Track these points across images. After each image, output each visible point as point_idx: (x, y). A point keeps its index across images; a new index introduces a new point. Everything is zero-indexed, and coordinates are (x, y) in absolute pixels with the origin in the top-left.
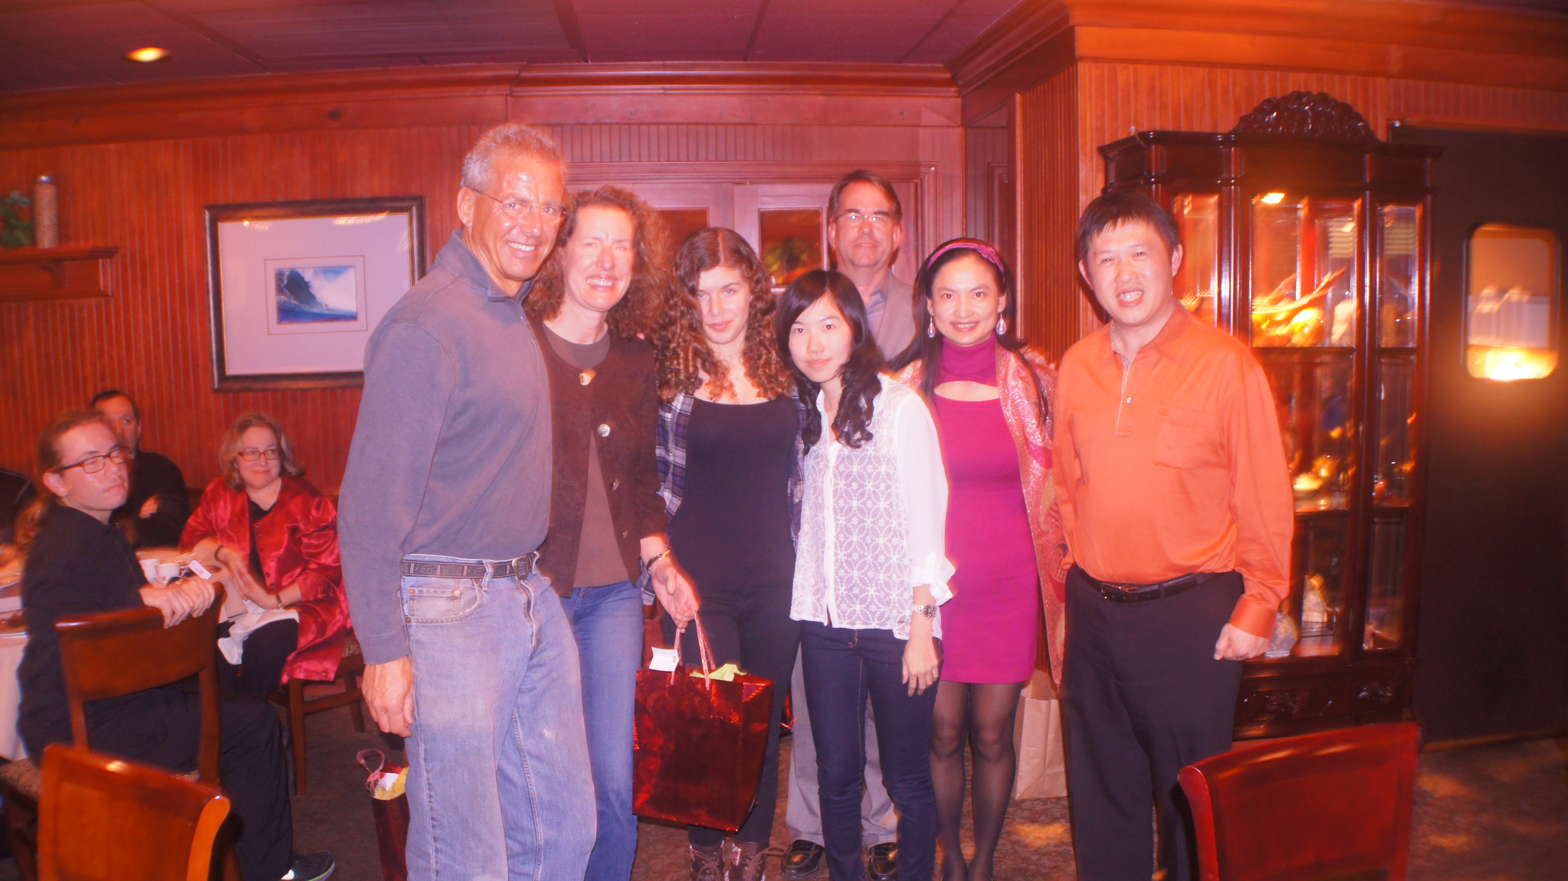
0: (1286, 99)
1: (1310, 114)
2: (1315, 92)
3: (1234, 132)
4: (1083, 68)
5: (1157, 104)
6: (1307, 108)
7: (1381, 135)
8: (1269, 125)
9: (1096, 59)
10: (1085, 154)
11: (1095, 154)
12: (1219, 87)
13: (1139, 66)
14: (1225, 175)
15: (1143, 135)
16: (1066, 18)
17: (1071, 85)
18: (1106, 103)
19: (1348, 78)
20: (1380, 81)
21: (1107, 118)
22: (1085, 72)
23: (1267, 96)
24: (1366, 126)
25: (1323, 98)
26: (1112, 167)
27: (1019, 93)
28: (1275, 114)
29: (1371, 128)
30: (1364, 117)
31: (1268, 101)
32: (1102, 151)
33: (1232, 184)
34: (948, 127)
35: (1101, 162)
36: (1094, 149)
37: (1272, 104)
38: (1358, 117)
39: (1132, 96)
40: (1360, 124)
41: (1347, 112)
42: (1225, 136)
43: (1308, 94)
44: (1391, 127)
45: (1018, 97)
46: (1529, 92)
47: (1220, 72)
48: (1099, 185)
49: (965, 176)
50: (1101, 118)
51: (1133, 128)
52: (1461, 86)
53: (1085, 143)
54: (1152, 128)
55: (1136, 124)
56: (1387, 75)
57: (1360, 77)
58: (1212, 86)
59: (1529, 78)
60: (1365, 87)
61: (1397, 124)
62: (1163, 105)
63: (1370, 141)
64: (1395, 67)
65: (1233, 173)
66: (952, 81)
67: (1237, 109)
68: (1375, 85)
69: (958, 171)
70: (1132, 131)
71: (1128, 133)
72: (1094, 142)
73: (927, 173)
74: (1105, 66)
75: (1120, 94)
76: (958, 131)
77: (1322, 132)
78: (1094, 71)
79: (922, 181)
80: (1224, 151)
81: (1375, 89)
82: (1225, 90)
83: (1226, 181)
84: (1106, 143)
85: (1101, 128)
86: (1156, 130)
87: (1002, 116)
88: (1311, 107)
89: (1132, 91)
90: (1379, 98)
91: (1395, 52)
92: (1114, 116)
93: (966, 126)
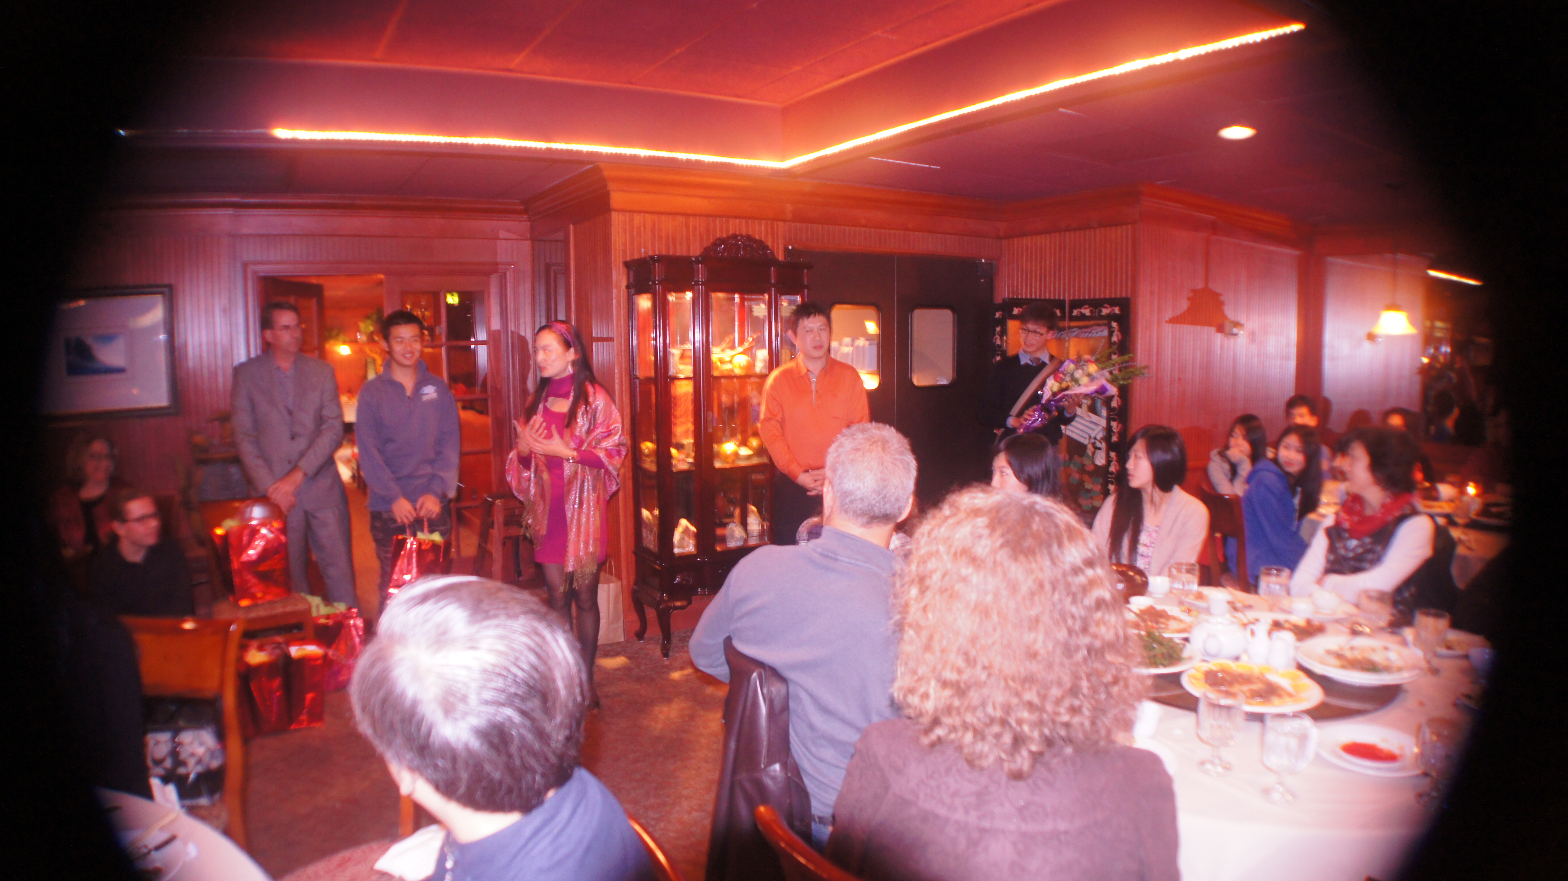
0: (728, 238)
1: (742, 246)
2: (744, 234)
3: (701, 255)
4: (614, 215)
5: (656, 236)
6: (740, 243)
7: (781, 257)
8: (719, 252)
9: (623, 211)
10: (616, 266)
11: (621, 266)
12: (691, 227)
13: (646, 215)
14: (696, 279)
15: (652, 258)
16: (605, 186)
17: (607, 224)
18: (627, 236)
19: (763, 222)
20: (781, 224)
21: (628, 244)
22: (616, 219)
23: (718, 236)
24: (772, 253)
25: (749, 238)
26: (632, 273)
27: (573, 224)
28: (723, 246)
29: (775, 254)
30: (770, 248)
31: (719, 239)
32: (627, 265)
33: (700, 285)
34: (521, 240)
35: (625, 269)
36: (621, 263)
37: (722, 241)
38: (767, 248)
39: (642, 232)
40: (769, 252)
41: (761, 245)
42: (697, 258)
43: (741, 235)
44: (786, 249)
45: (571, 226)
46: (863, 229)
47: (691, 219)
48: (624, 284)
49: (533, 271)
50: (625, 244)
51: (643, 250)
52: (826, 226)
53: (615, 260)
54: (654, 250)
55: (645, 248)
56: (784, 221)
57: (769, 222)
58: (687, 227)
59: (863, 222)
60: (773, 228)
61: (790, 247)
62: (660, 238)
63: (774, 261)
64: (789, 216)
65: (702, 279)
66: (525, 211)
67: (701, 239)
68: (778, 225)
69: (529, 268)
70: (642, 252)
71: (640, 254)
72: (621, 259)
73: (509, 269)
74: (627, 214)
75: (635, 230)
76: (528, 243)
77: (748, 256)
78: (621, 217)
79: (505, 274)
80: (695, 266)
81: (778, 229)
82: (695, 228)
83: (697, 283)
84: (628, 260)
85: (624, 251)
86: (657, 253)
87: (560, 236)
88: (742, 242)
89: (642, 229)
90: (780, 233)
91: (789, 207)
92: (632, 243)
93: (533, 239)
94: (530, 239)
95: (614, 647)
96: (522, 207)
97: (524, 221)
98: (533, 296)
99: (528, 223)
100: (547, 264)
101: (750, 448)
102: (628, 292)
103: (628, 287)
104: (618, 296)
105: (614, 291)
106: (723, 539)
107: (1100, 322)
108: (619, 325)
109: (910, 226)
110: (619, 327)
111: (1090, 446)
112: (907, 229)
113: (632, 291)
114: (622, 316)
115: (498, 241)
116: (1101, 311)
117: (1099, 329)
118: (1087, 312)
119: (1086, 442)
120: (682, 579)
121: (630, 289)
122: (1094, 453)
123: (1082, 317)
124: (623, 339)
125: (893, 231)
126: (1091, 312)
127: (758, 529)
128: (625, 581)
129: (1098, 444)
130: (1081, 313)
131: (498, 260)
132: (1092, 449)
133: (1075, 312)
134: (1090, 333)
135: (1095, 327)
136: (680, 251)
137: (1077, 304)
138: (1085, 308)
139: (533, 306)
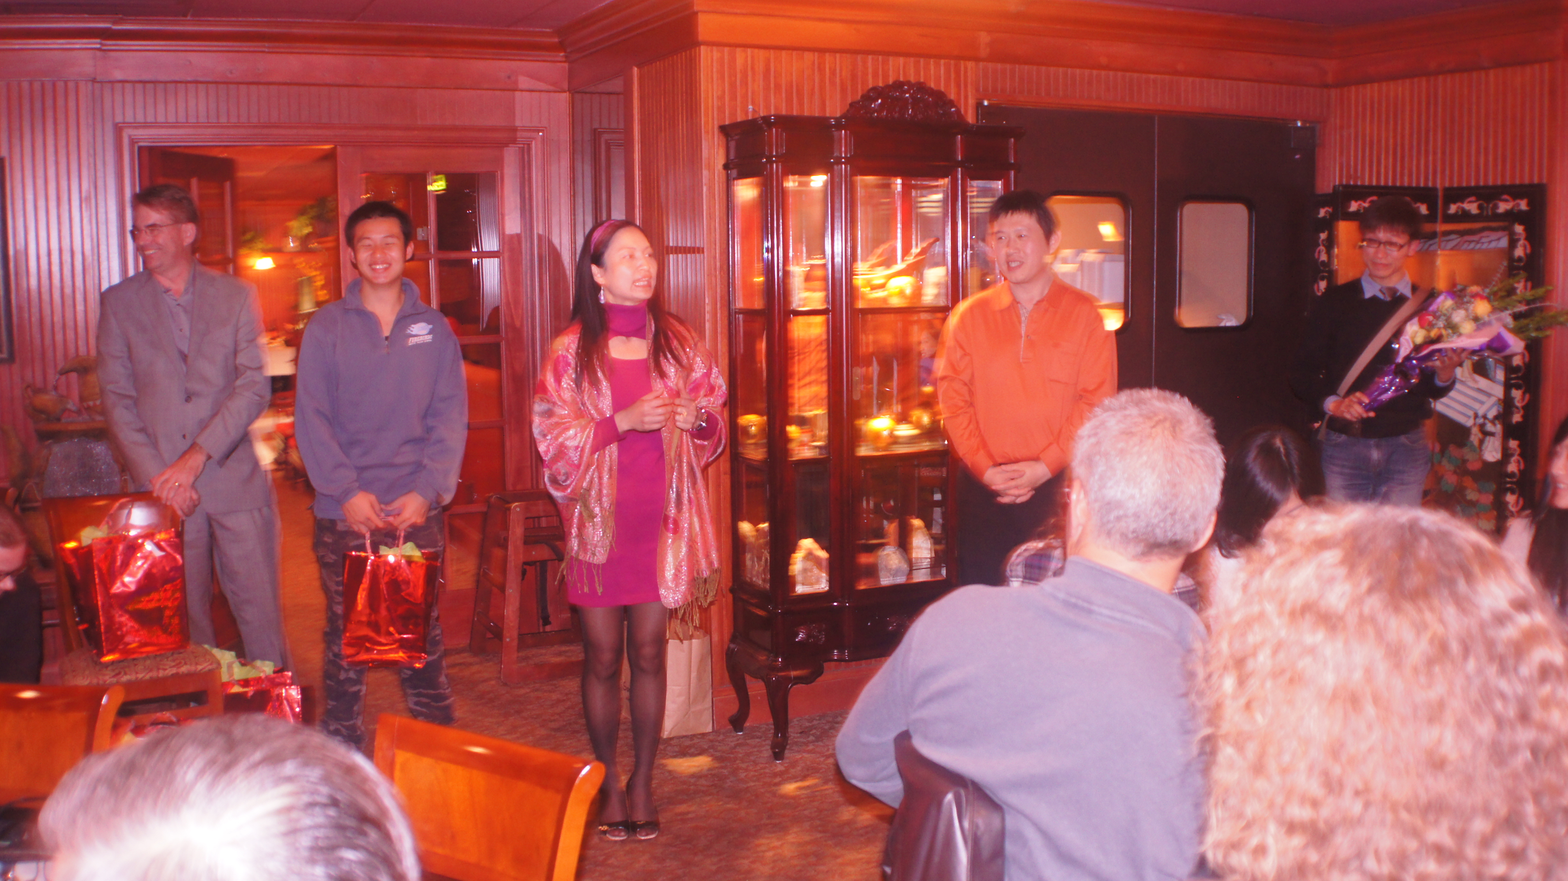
0: (888, 88)
1: (910, 101)
2: (914, 82)
3: (844, 116)
4: (703, 51)
5: (772, 85)
6: (907, 95)
7: (970, 119)
8: (874, 110)
9: (718, 45)
10: (707, 133)
11: (716, 133)
12: (827, 70)
13: (755, 51)
14: (836, 154)
15: (766, 119)
16: (689, 5)
17: (693, 65)
18: (726, 84)
19: (942, 62)
20: (970, 64)
21: (727, 98)
22: (707, 57)
23: (871, 86)
24: (958, 111)
25: (921, 87)
26: (732, 144)
27: (638, 67)
28: (880, 101)
29: (963, 112)
30: (954, 103)
31: (874, 89)
32: (724, 130)
33: (843, 163)
34: (555, 92)
35: (723, 139)
36: (716, 128)
37: (876, 92)
38: (951, 103)
39: (750, 78)
40: (953, 109)
41: (940, 98)
42: (837, 120)
43: (908, 83)
44: (979, 105)
45: (635, 69)
46: (1103, 73)
47: (827, 56)
48: (720, 161)
49: (573, 142)
50: (721, 98)
51: (750, 107)
52: (1044, 68)
53: (707, 123)
54: (767, 107)
55: (753, 104)
56: (977, 59)
57: (952, 62)
58: (821, 70)
59: (1104, 60)
60: (958, 73)
61: (986, 103)
62: (778, 86)
63: (960, 126)
64: (984, 52)
65: (846, 154)
66: (560, 47)
67: (843, 90)
68: (966, 68)
69: (565, 137)
70: (751, 111)
71: (747, 112)
72: (716, 123)
73: (534, 138)
74: (726, 49)
75: (739, 76)
76: (565, 96)
77: (920, 116)
78: (716, 54)
79: (529, 145)
80: (836, 134)
81: (966, 72)
82: (833, 73)
83: (838, 162)
84: (727, 123)
85: (721, 109)
86: (773, 113)
87: (617, 85)
88: (911, 95)
89: (750, 73)
90: (969, 80)
91: (984, 38)
92: (733, 98)
93: (573, 91)
94: (569, 91)
95: (696, 741)
96: (556, 40)
97: (561, 62)
98: (573, 181)
99: (566, 65)
100: (595, 130)
101: (918, 425)
102: (728, 175)
103: (726, 167)
104: (711, 180)
105: (705, 173)
106: (872, 571)
107: (1494, 224)
108: (712, 227)
109: (1180, 67)
110: (713, 231)
111: (1475, 430)
112: (1176, 73)
113: (734, 173)
114: (717, 213)
115: (517, 94)
116: (1496, 207)
117: (1494, 235)
118: (1472, 207)
119: (1469, 423)
120: (809, 636)
121: (730, 169)
122: (1481, 442)
123: (1465, 216)
124: (718, 251)
125: (1152, 76)
126: (1480, 207)
127: (929, 556)
128: (716, 637)
129: (1489, 427)
130: (1463, 210)
131: (518, 123)
132: (1480, 435)
133: (1453, 209)
134: (1478, 242)
135: (1485, 234)
136: (811, 109)
137: (1456, 194)
138: (1470, 202)
139: (573, 196)
